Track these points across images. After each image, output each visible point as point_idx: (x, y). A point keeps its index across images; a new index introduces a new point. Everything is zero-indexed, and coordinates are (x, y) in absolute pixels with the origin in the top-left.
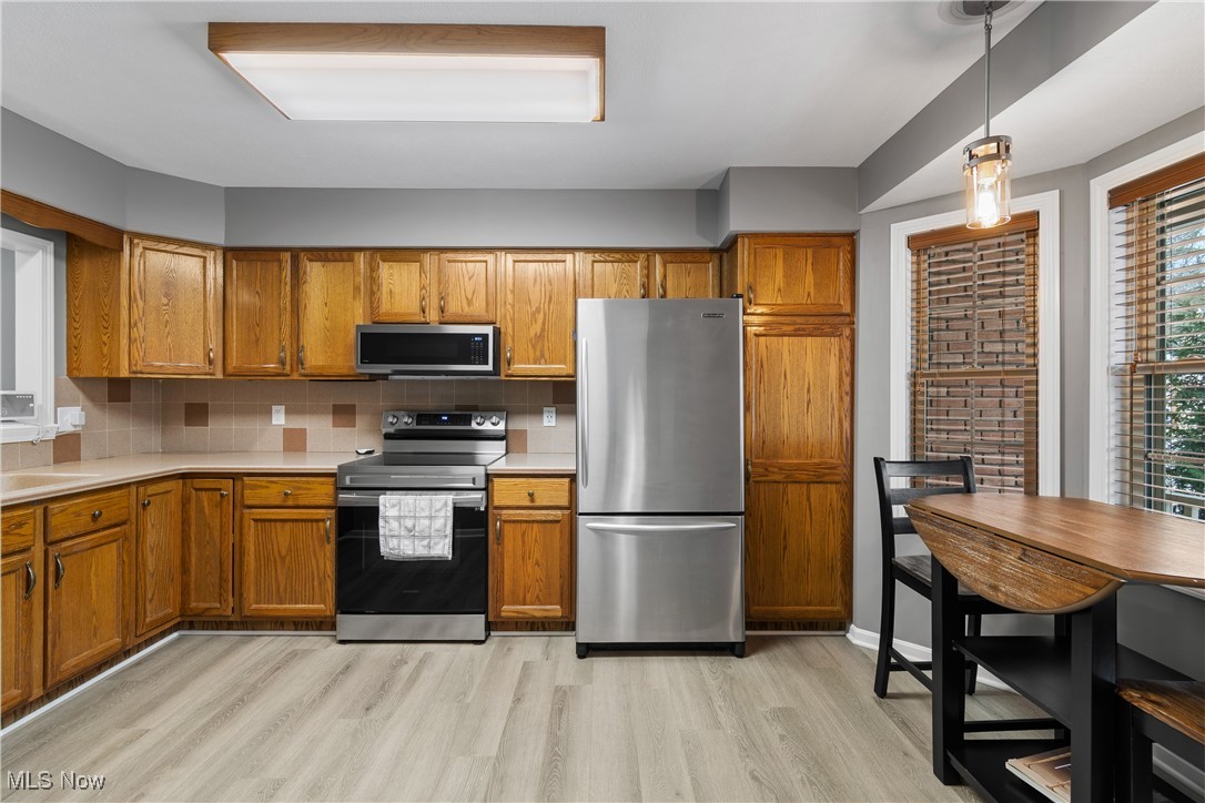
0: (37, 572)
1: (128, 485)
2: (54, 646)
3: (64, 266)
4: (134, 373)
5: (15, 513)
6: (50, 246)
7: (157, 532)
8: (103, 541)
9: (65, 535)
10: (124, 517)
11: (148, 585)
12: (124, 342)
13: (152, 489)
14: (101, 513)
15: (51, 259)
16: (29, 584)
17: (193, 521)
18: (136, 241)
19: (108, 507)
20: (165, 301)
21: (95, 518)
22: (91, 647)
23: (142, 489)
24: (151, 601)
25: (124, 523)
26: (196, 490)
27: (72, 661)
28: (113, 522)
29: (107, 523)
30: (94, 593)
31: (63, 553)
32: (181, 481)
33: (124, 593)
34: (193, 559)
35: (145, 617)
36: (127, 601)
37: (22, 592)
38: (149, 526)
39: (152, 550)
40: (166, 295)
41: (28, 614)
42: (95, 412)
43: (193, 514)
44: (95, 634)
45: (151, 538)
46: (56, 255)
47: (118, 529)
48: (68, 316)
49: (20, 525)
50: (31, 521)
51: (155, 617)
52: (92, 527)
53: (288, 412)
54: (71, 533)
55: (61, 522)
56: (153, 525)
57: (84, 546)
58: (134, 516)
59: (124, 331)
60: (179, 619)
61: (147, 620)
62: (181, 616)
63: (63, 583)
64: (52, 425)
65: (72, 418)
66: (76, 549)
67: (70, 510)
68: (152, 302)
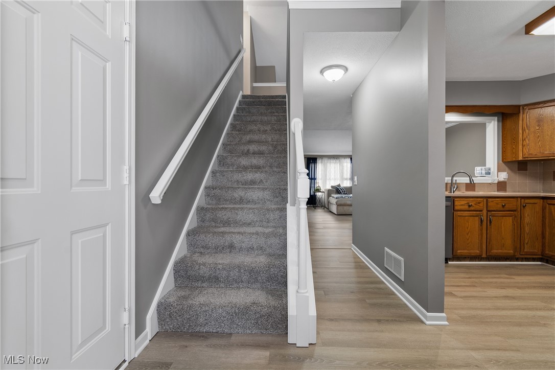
0: (484, 218)
1: (517, 198)
2: (489, 243)
3: (501, 124)
4: (525, 158)
5: (478, 199)
6: (496, 118)
7: (530, 217)
8: (506, 215)
9: (493, 209)
10: (515, 209)
11: (526, 237)
12: (520, 147)
13: (527, 201)
14: (505, 205)
15: (496, 123)
16: (482, 221)
17: (547, 218)
18: (525, 107)
19: (508, 204)
20: (537, 128)
21: (503, 206)
22: (501, 249)
23: (523, 200)
24: (527, 244)
25: (515, 211)
26: (549, 204)
27: (495, 251)
28: (511, 209)
29: (508, 209)
30: (503, 232)
31: (493, 215)
32: (542, 200)
33: (514, 236)
34: (547, 233)
36: (516, 239)
37: (480, 223)
38: (526, 215)
39: (528, 224)
40: (538, 125)
41: (481, 230)
42: (512, 174)
43: (547, 215)
44: (503, 245)
45: (527, 220)
46: (498, 121)
47: (512, 212)
48: (502, 141)
49: (479, 203)
50: (483, 203)
51: (528, 250)
52: (502, 209)
54: (495, 209)
55: (493, 205)
56: (528, 215)
57: (500, 215)
58: (519, 209)
59: (521, 143)
60: (541, 257)
61: (525, 250)
62: (542, 255)
63: (492, 224)
64: (496, 178)
65: (503, 176)
66: (496, 215)
67: (495, 202)
68: (532, 129)
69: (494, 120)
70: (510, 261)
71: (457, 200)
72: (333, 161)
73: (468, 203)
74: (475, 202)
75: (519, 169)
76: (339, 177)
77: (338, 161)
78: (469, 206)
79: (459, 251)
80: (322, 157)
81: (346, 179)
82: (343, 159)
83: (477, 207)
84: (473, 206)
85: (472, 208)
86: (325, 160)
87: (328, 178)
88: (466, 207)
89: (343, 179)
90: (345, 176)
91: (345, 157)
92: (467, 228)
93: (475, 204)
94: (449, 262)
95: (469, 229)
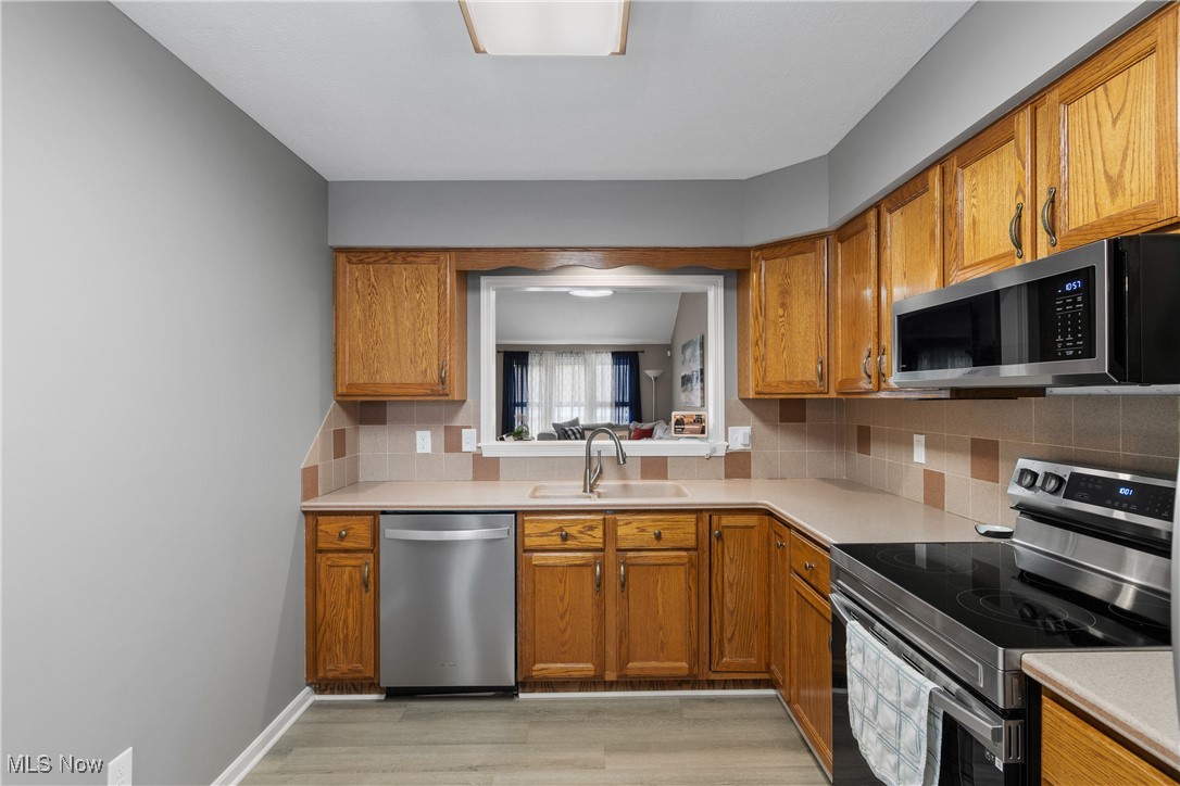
0: (607, 572)
1: (701, 511)
2: (621, 642)
3: (734, 294)
4: (759, 394)
5: (588, 518)
6: (720, 279)
7: (738, 568)
8: (668, 561)
9: (631, 546)
10: (692, 543)
11: (726, 622)
13: (727, 521)
14: (663, 533)
15: (722, 292)
17: (773, 568)
18: (759, 254)
19: (672, 529)
20: (781, 312)
21: (658, 537)
22: (659, 659)
23: (715, 519)
24: (730, 640)
25: (695, 548)
27: (640, 665)
28: (678, 545)
29: (671, 545)
30: (661, 608)
31: (628, 561)
33: (690, 619)
35: (722, 655)
38: (727, 558)
39: (731, 586)
40: (783, 305)
41: (600, 605)
42: (764, 432)
44: (662, 648)
45: (729, 572)
46: (725, 289)
47: (684, 553)
49: (591, 528)
50: (601, 527)
51: (734, 660)
52: (655, 544)
53: (929, 446)
54: (635, 545)
55: (627, 531)
56: (732, 560)
58: (706, 544)
60: (767, 676)
61: (725, 659)
62: (771, 674)
63: (629, 588)
64: (722, 442)
66: (639, 561)
67: (635, 525)
68: (771, 315)
69: (716, 285)
70: (693, 688)
71: (531, 521)
72: (566, 359)
73: (561, 529)
74: (579, 527)
75: (785, 418)
76: (583, 399)
77: (581, 359)
78: (565, 538)
79: (539, 666)
80: (541, 349)
81: (603, 405)
82: (593, 355)
83: (587, 540)
84: (575, 538)
85: (571, 543)
86: (550, 357)
87: (555, 400)
88: (556, 540)
89: (592, 405)
90: (599, 399)
91: (597, 349)
92: (562, 600)
93: (582, 533)
94: (521, 695)
95: (566, 602)
